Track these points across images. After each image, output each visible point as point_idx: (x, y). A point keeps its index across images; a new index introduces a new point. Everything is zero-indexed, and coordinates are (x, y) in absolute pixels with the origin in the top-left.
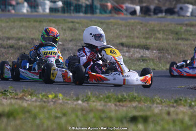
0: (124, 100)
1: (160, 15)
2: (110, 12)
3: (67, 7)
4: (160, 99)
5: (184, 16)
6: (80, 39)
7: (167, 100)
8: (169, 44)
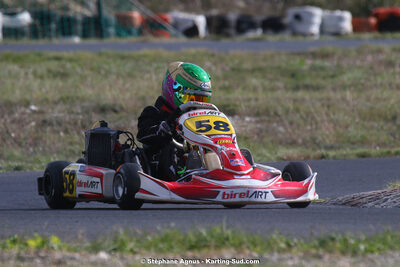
0: (203, 244)
1: (251, 34)
2: (140, 32)
3: (42, 24)
4: (284, 239)
5: (304, 35)
6: (78, 98)
7: (302, 241)
8: (278, 100)
